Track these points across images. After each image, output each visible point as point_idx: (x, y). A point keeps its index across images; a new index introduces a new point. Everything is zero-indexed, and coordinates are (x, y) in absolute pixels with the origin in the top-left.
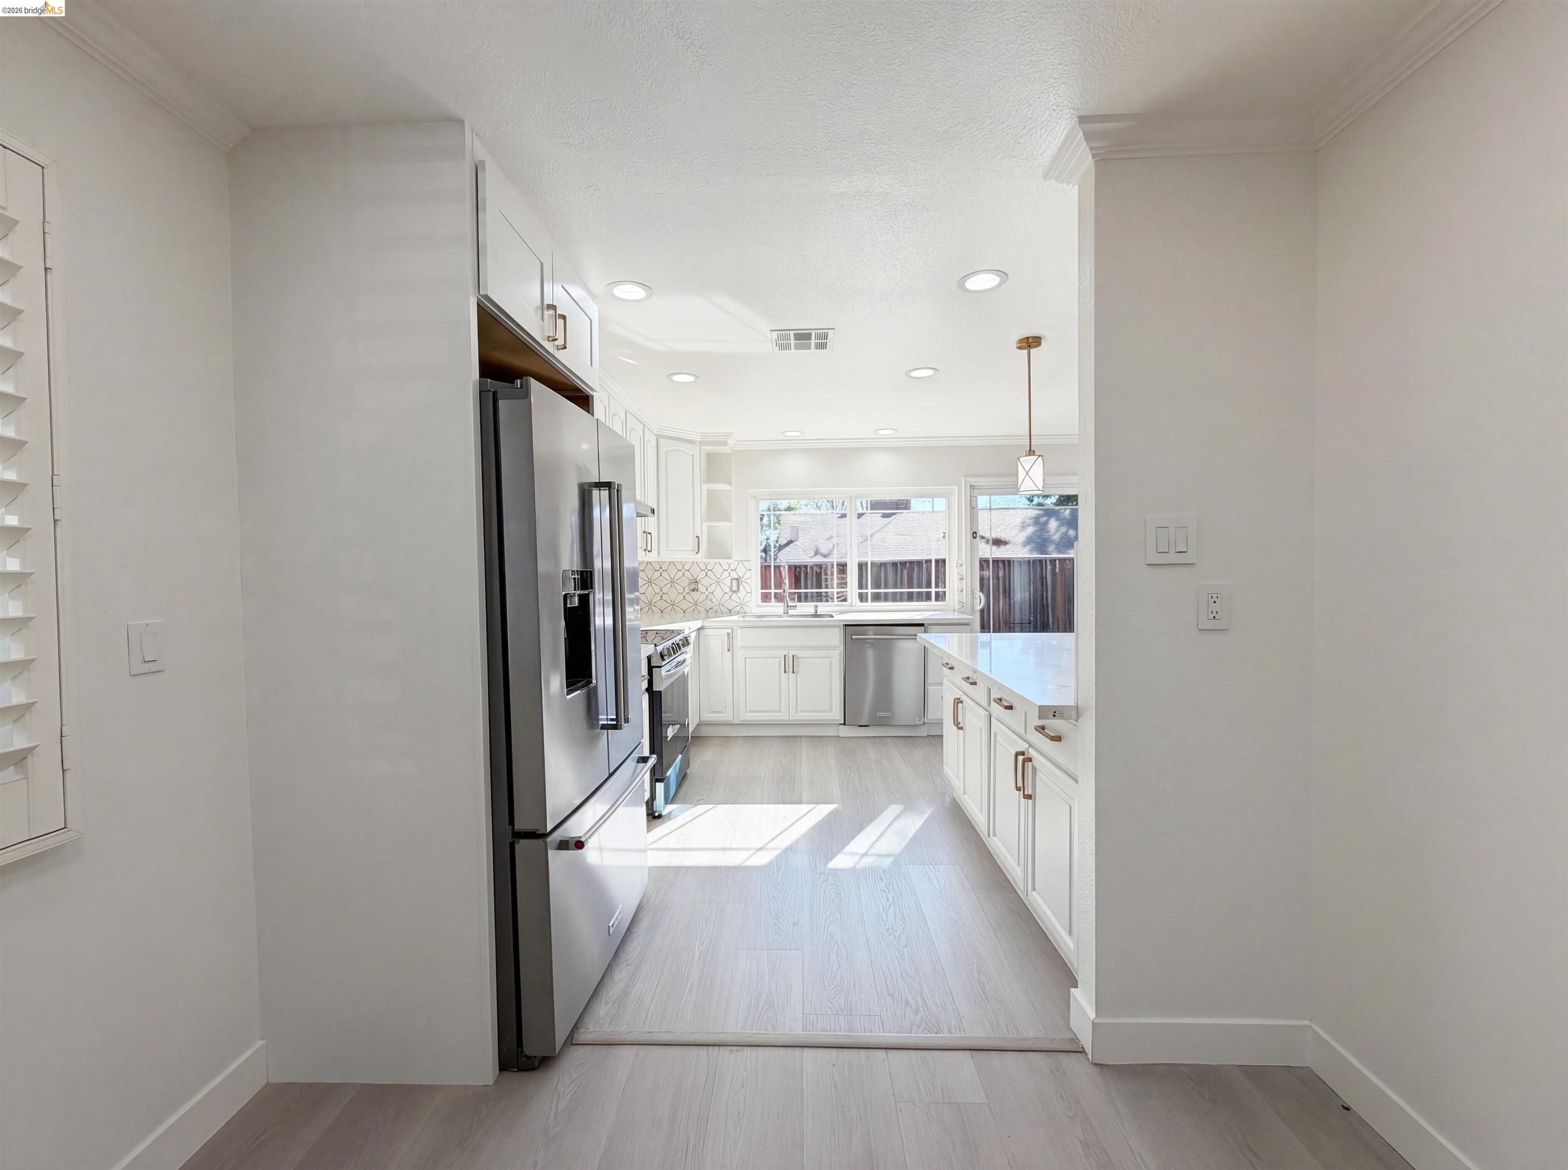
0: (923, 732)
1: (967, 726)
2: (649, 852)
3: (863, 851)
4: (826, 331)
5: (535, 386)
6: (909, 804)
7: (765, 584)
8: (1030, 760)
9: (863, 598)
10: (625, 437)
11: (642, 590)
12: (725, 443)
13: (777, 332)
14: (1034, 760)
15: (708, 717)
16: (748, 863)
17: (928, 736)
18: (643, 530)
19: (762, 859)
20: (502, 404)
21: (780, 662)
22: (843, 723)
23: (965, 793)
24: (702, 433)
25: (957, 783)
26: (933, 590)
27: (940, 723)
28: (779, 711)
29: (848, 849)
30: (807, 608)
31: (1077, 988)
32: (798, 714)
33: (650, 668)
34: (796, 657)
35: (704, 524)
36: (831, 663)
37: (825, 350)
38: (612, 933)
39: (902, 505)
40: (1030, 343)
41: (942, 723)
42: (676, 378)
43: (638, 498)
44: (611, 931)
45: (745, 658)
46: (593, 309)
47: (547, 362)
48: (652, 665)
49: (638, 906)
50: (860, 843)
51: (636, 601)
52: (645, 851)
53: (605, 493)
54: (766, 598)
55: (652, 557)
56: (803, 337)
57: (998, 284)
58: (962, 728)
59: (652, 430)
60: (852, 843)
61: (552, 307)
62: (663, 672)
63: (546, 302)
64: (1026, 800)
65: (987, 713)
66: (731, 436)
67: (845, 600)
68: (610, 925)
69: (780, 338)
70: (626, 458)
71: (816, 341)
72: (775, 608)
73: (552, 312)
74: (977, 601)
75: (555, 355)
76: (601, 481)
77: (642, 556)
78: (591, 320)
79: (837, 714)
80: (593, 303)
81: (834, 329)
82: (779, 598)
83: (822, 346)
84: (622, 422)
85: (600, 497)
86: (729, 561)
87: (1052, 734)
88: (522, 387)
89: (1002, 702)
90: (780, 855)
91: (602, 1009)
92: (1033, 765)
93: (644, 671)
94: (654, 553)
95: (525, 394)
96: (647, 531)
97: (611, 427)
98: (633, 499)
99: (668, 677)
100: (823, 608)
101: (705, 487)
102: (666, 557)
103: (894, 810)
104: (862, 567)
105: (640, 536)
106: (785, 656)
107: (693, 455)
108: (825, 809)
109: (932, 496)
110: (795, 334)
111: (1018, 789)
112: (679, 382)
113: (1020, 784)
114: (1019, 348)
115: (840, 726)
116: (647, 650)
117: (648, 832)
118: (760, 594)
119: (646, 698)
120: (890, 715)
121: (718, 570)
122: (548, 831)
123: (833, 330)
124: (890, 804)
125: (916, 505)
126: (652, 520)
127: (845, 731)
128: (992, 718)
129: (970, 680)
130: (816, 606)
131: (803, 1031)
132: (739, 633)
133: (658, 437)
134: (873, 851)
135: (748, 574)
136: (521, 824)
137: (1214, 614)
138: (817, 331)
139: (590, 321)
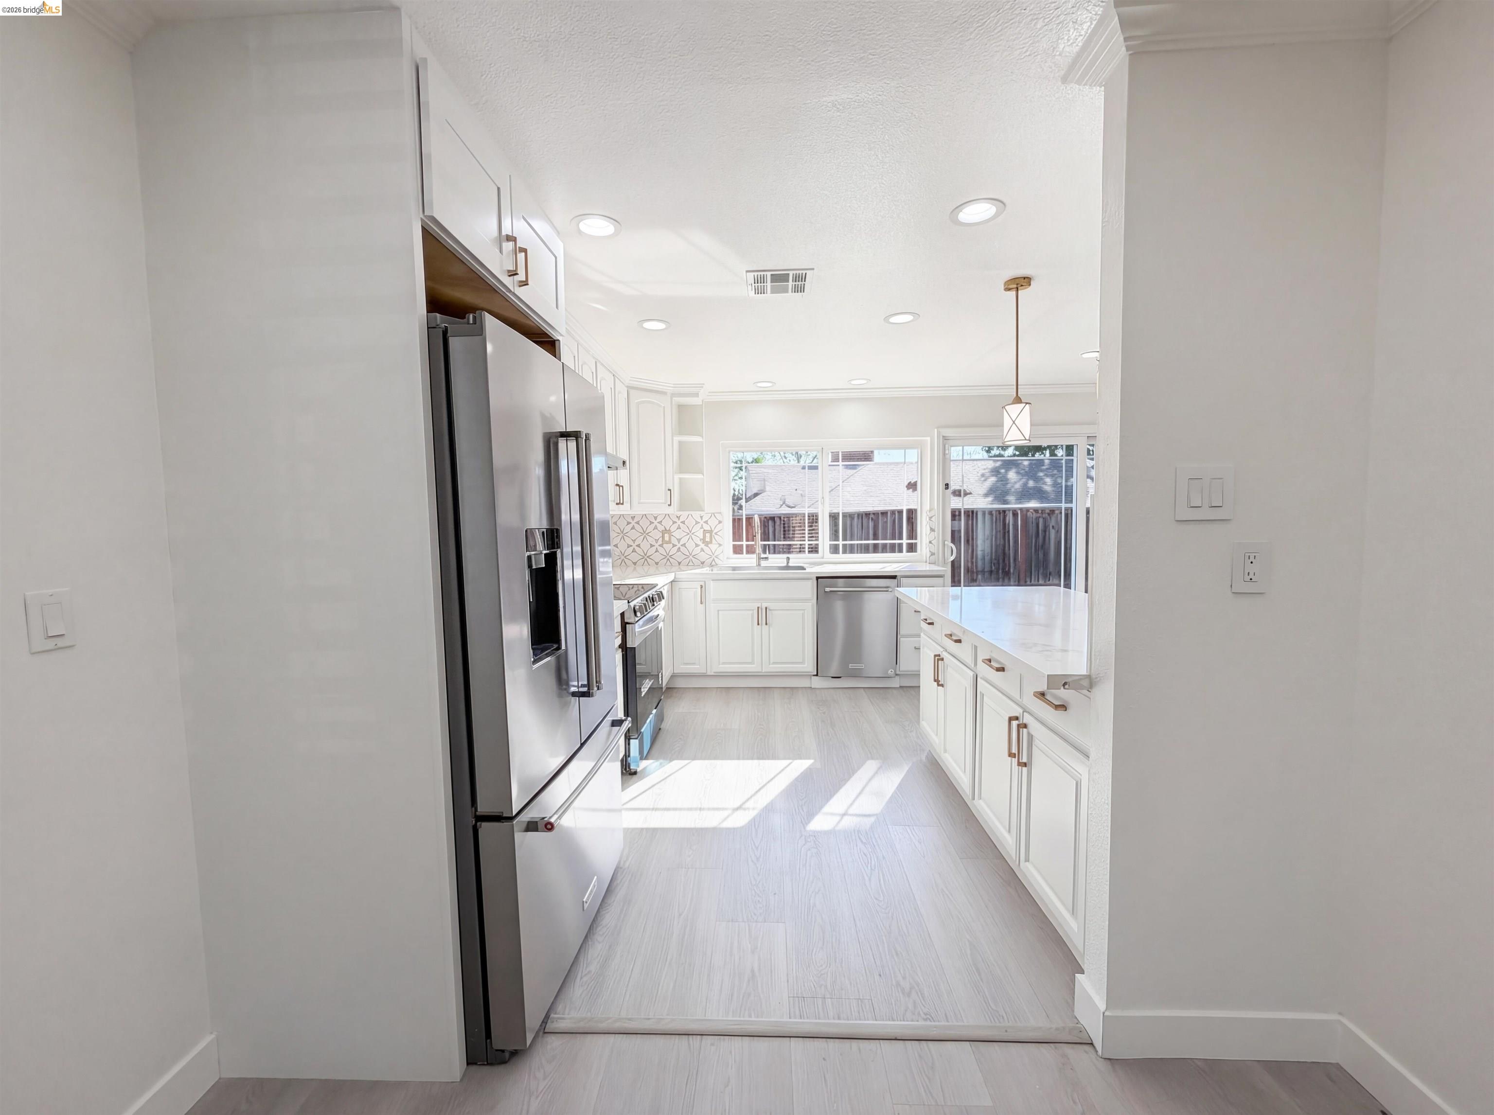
0: (896, 683)
1: (949, 685)
2: (623, 812)
3: (842, 811)
4: (804, 272)
5: (491, 323)
6: (886, 762)
7: (737, 536)
8: (1025, 726)
9: (835, 549)
10: (595, 385)
11: (613, 542)
12: (696, 395)
13: (753, 274)
14: (1029, 726)
15: (681, 669)
16: (725, 825)
17: (901, 687)
18: (616, 483)
19: (740, 820)
20: (454, 342)
21: (752, 615)
22: (816, 674)
23: (945, 751)
24: (674, 384)
25: (936, 740)
26: (905, 541)
27: (917, 675)
28: (752, 663)
29: (827, 809)
30: (778, 560)
31: (1084, 974)
32: (771, 666)
33: (624, 625)
34: (770, 610)
35: (675, 476)
36: (803, 615)
37: (802, 293)
38: (587, 909)
39: (867, 457)
40: (1019, 283)
41: (919, 674)
42: (648, 325)
43: (609, 450)
44: (586, 906)
45: (718, 611)
46: (559, 247)
47: (506, 300)
48: (626, 621)
49: (615, 871)
50: (838, 803)
51: (606, 554)
52: (620, 810)
53: (572, 444)
54: (737, 550)
55: (624, 509)
56: (780, 278)
57: (994, 215)
58: (942, 685)
59: (620, 379)
60: (831, 802)
61: (511, 238)
62: (637, 628)
63: (504, 233)
64: (1020, 767)
65: (973, 673)
66: (702, 387)
67: (817, 552)
68: (584, 900)
69: (756, 281)
70: (597, 411)
71: (794, 283)
72: (748, 560)
73: (511, 244)
74: (948, 552)
75: (516, 292)
76: (567, 431)
77: (614, 510)
78: (556, 258)
79: (809, 666)
80: (559, 240)
81: (813, 269)
82: (750, 550)
83: (799, 289)
84: (593, 373)
85: (567, 449)
86: (702, 513)
87: (1057, 703)
88: (475, 322)
89: (992, 663)
90: (759, 815)
91: (578, 991)
92: (1029, 733)
93: (618, 627)
94: (627, 505)
95: (479, 331)
96: (619, 483)
97: (580, 374)
98: (604, 452)
99: (641, 633)
100: (796, 559)
101: (677, 439)
102: (638, 510)
103: (871, 766)
104: (834, 517)
105: (612, 491)
106: (758, 608)
107: (664, 407)
108: (801, 765)
109: (905, 447)
110: (772, 275)
111: (1011, 755)
112: (649, 329)
113: (1014, 750)
114: (1008, 289)
115: (813, 677)
116: (620, 606)
117: (623, 790)
118: (732, 545)
119: (619, 656)
120: (862, 666)
121: (690, 522)
122: (514, 815)
123: (812, 271)
124: (868, 759)
125: (878, 457)
126: (623, 473)
127: (817, 683)
128: (978, 678)
129: (954, 638)
130: (788, 559)
131: (790, 1018)
132: (711, 586)
133: (630, 388)
134: (851, 811)
135: (719, 527)
136: (483, 808)
137: (1251, 576)
138: (795, 272)
139: (554, 258)
